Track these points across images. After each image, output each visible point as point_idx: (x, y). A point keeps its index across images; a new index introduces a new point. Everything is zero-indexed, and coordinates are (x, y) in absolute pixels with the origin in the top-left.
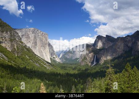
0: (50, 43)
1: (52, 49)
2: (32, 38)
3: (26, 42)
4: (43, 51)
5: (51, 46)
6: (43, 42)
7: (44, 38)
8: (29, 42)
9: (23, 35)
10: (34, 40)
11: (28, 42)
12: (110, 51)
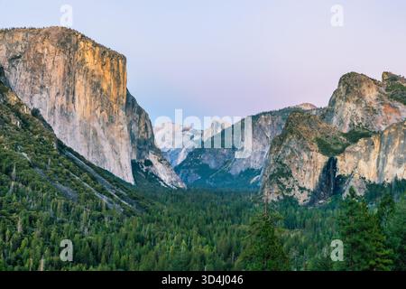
0: (134, 100)
1: (142, 124)
2: (57, 74)
3: (27, 88)
4: (100, 132)
5: (140, 111)
6: (102, 90)
7: (108, 76)
8: (42, 87)
9: (15, 58)
10: (64, 80)
11: (37, 88)
12: (397, 144)
